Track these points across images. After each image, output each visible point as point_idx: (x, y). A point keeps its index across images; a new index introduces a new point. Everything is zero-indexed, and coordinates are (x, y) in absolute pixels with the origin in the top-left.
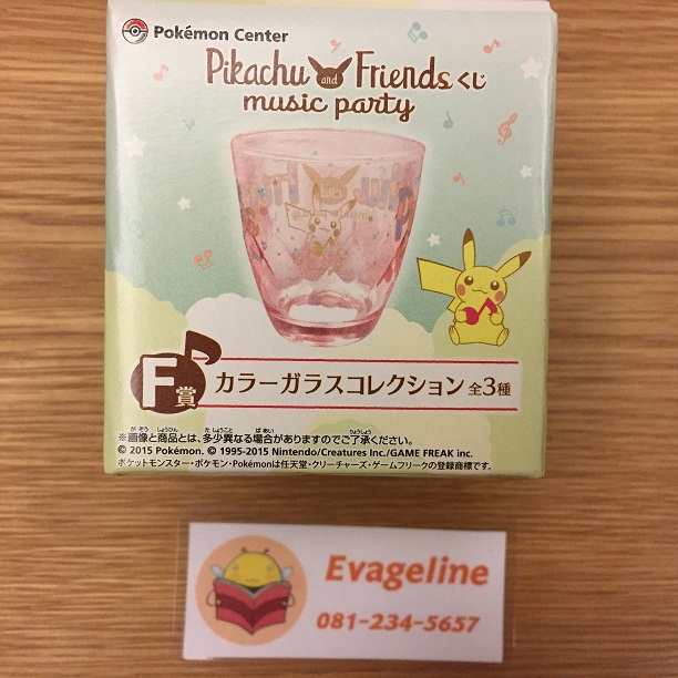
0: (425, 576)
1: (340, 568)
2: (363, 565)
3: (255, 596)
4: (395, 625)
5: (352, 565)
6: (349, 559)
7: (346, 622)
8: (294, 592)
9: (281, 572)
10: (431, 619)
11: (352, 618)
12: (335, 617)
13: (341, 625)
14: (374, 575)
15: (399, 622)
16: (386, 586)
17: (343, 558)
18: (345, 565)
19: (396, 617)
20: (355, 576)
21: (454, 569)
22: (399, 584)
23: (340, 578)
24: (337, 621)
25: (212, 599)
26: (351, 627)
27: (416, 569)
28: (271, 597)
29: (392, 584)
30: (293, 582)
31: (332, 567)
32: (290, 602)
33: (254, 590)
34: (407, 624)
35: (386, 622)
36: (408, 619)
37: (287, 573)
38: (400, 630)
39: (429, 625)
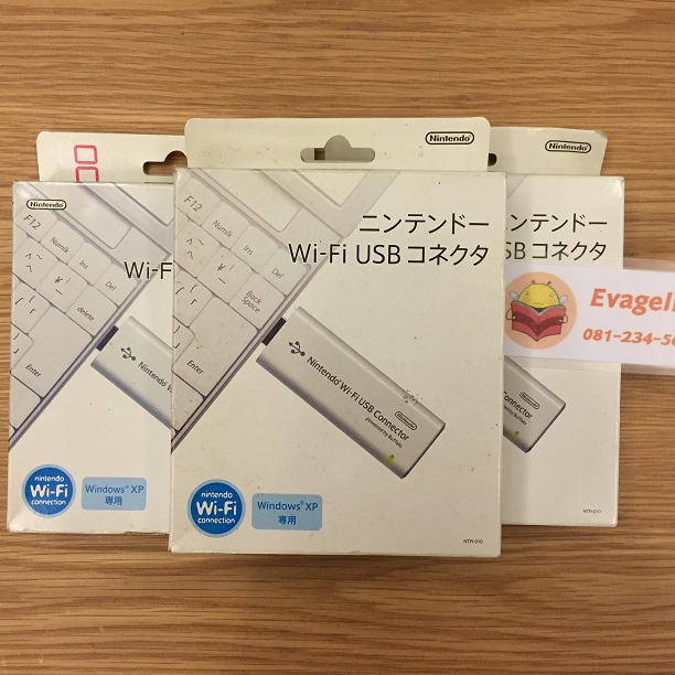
0: (663, 305)
1: (602, 297)
2: (618, 296)
3: (540, 314)
4: (640, 340)
5: (610, 296)
6: (608, 292)
7: (604, 336)
8: (567, 313)
9: (559, 298)
10: (666, 337)
11: (609, 333)
12: (596, 332)
13: (600, 338)
14: (626, 304)
15: (642, 338)
16: (634, 312)
17: (604, 291)
18: (605, 295)
19: (641, 334)
20: (612, 304)
22: (644, 311)
23: (601, 305)
24: (598, 335)
25: (510, 316)
26: (608, 340)
27: (657, 301)
28: (552, 315)
29: (639, 311)
30: (566, 305)
31: (596, 296)
32: (565, 320)
33: (539, 310)
34: (649, 339)
35: (633, 337)
36: (650, 335)
37: (563, 299)
38: (643, 343)
39: (665, 341)
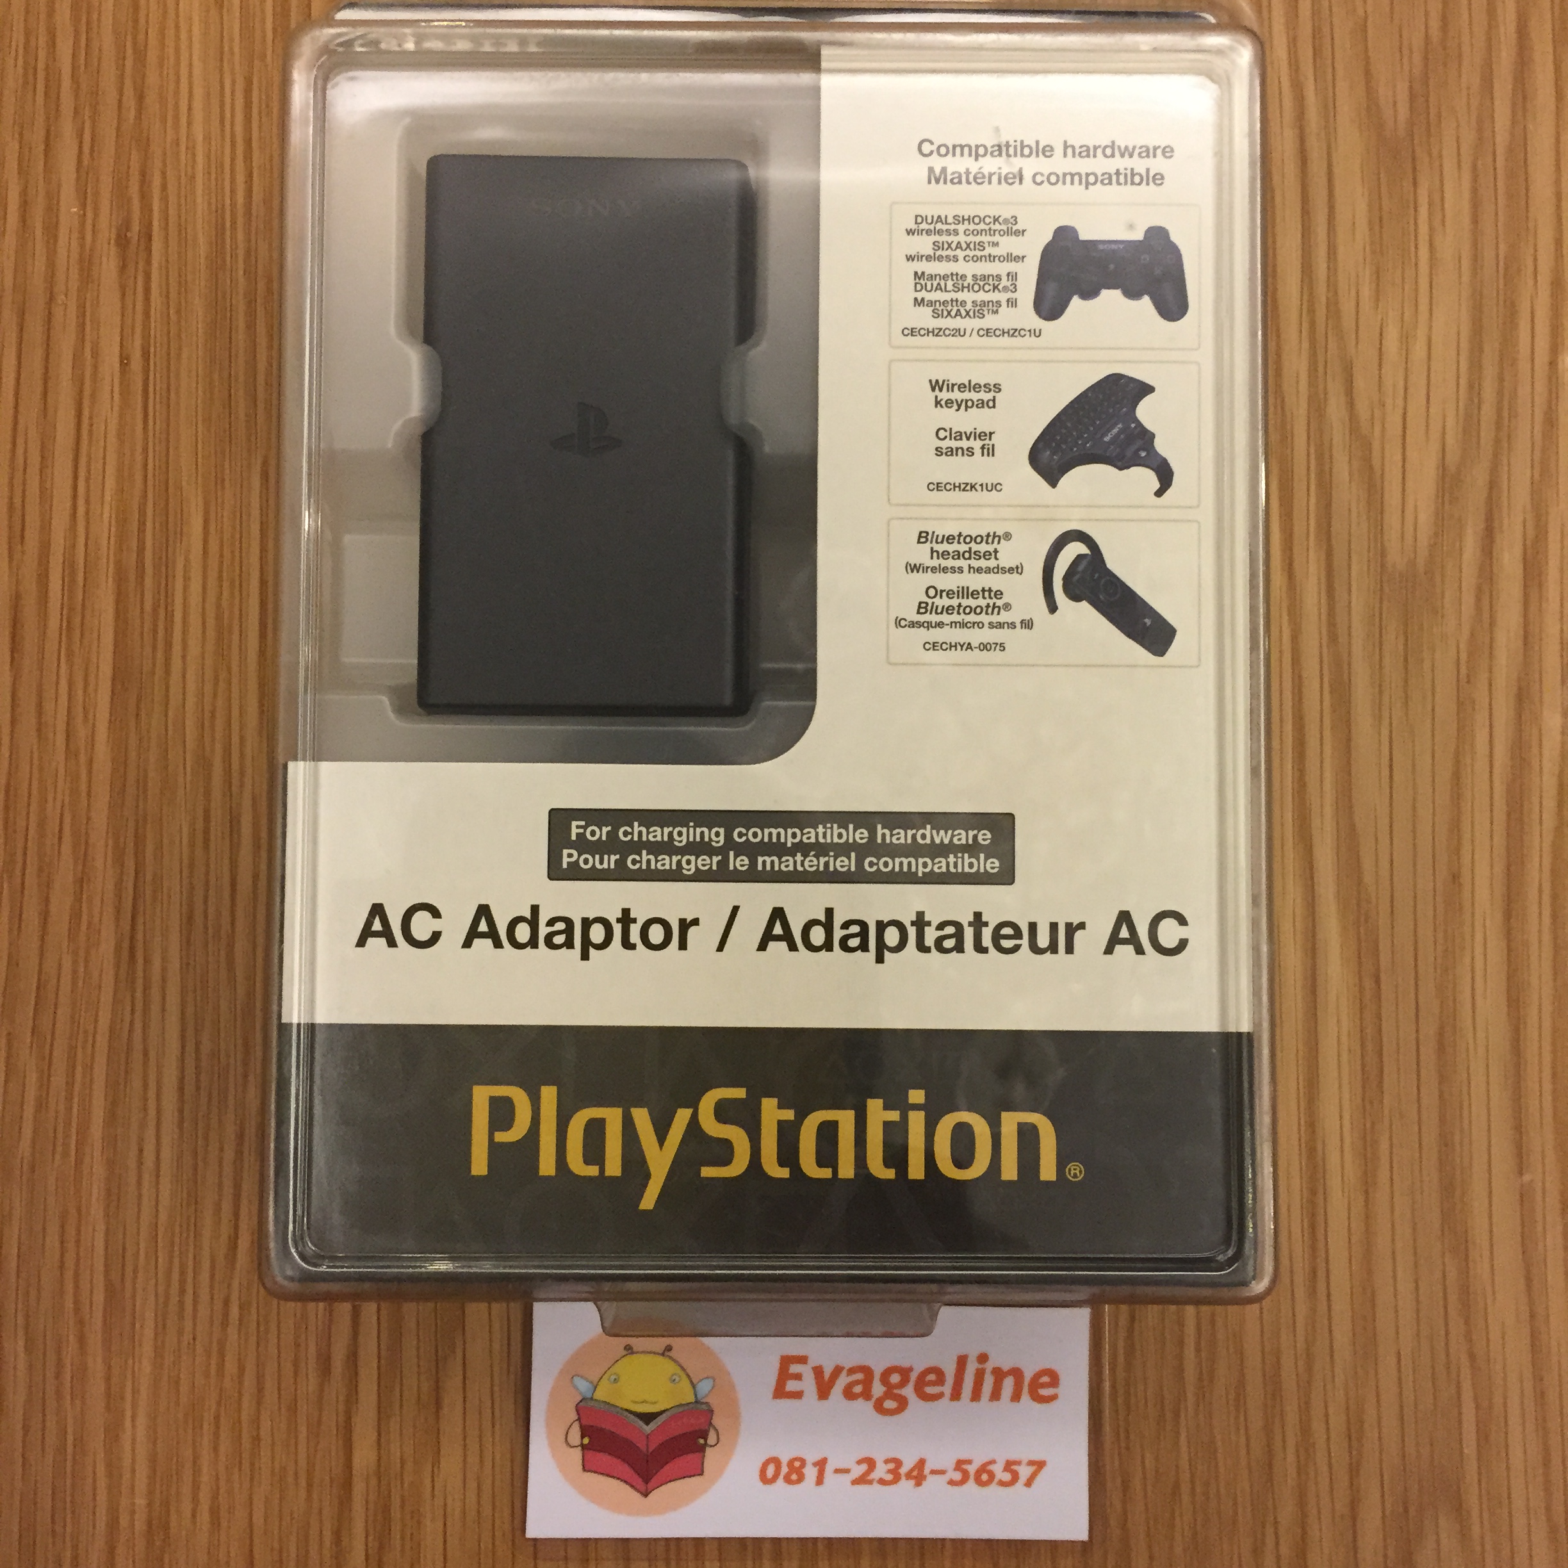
0: (947, 1389)
1: (798, 1377)
2: (838, 1370)
3: (648, 1429)
4: (897, 1479)
5: (818, 1371)
6: (813, 1362)
7: (811, 1472)
8: (717, 1421)
9: (694, 1386)
10: (960, 1465)
12: (791, 1463)
13: (801, 1478)
14: (858, 1389)
15: (903, 1470)
16: (879, 1408)
17: (803, 1360)
18: (806, 1370)
19: (898, 1463)
20: (824, 1392)
21: (999, 1375)
22: (903, 1404)
23: (798, 1395)
24: (795, 1472)
25: (576, 1432)
26: (820, 1481)
27: (932, 1377)
28: (677, 1430)
29: (890, 1404)
30: (713, 1401)
31: (784, 1375)
32: (712, 1439)
33: (648, 1418)
34: (918, 1475)
35: (881, 1471)
36: (921, 1463)
37: (704, 1387)
38: (906, 1485)
39: (957, 1476)
